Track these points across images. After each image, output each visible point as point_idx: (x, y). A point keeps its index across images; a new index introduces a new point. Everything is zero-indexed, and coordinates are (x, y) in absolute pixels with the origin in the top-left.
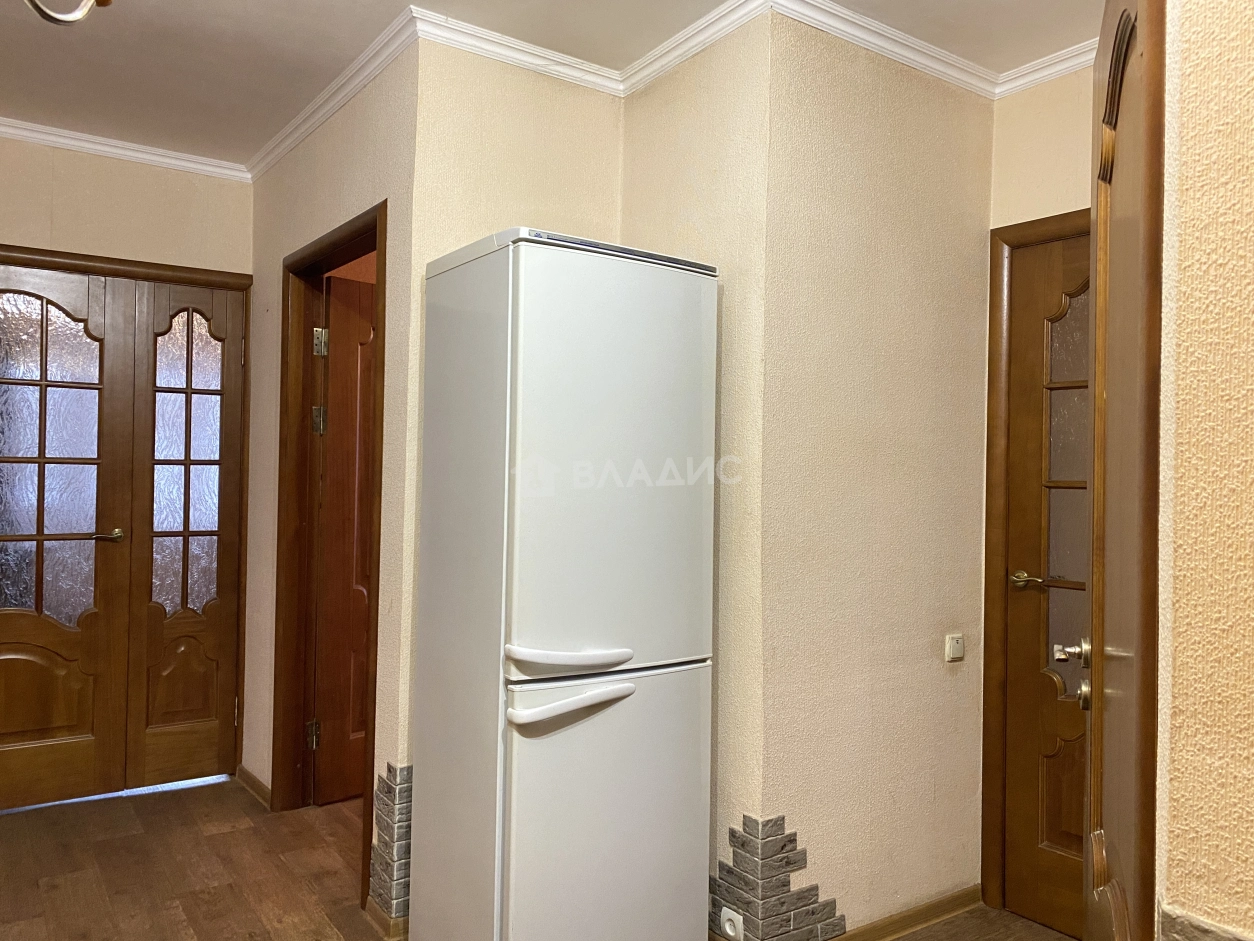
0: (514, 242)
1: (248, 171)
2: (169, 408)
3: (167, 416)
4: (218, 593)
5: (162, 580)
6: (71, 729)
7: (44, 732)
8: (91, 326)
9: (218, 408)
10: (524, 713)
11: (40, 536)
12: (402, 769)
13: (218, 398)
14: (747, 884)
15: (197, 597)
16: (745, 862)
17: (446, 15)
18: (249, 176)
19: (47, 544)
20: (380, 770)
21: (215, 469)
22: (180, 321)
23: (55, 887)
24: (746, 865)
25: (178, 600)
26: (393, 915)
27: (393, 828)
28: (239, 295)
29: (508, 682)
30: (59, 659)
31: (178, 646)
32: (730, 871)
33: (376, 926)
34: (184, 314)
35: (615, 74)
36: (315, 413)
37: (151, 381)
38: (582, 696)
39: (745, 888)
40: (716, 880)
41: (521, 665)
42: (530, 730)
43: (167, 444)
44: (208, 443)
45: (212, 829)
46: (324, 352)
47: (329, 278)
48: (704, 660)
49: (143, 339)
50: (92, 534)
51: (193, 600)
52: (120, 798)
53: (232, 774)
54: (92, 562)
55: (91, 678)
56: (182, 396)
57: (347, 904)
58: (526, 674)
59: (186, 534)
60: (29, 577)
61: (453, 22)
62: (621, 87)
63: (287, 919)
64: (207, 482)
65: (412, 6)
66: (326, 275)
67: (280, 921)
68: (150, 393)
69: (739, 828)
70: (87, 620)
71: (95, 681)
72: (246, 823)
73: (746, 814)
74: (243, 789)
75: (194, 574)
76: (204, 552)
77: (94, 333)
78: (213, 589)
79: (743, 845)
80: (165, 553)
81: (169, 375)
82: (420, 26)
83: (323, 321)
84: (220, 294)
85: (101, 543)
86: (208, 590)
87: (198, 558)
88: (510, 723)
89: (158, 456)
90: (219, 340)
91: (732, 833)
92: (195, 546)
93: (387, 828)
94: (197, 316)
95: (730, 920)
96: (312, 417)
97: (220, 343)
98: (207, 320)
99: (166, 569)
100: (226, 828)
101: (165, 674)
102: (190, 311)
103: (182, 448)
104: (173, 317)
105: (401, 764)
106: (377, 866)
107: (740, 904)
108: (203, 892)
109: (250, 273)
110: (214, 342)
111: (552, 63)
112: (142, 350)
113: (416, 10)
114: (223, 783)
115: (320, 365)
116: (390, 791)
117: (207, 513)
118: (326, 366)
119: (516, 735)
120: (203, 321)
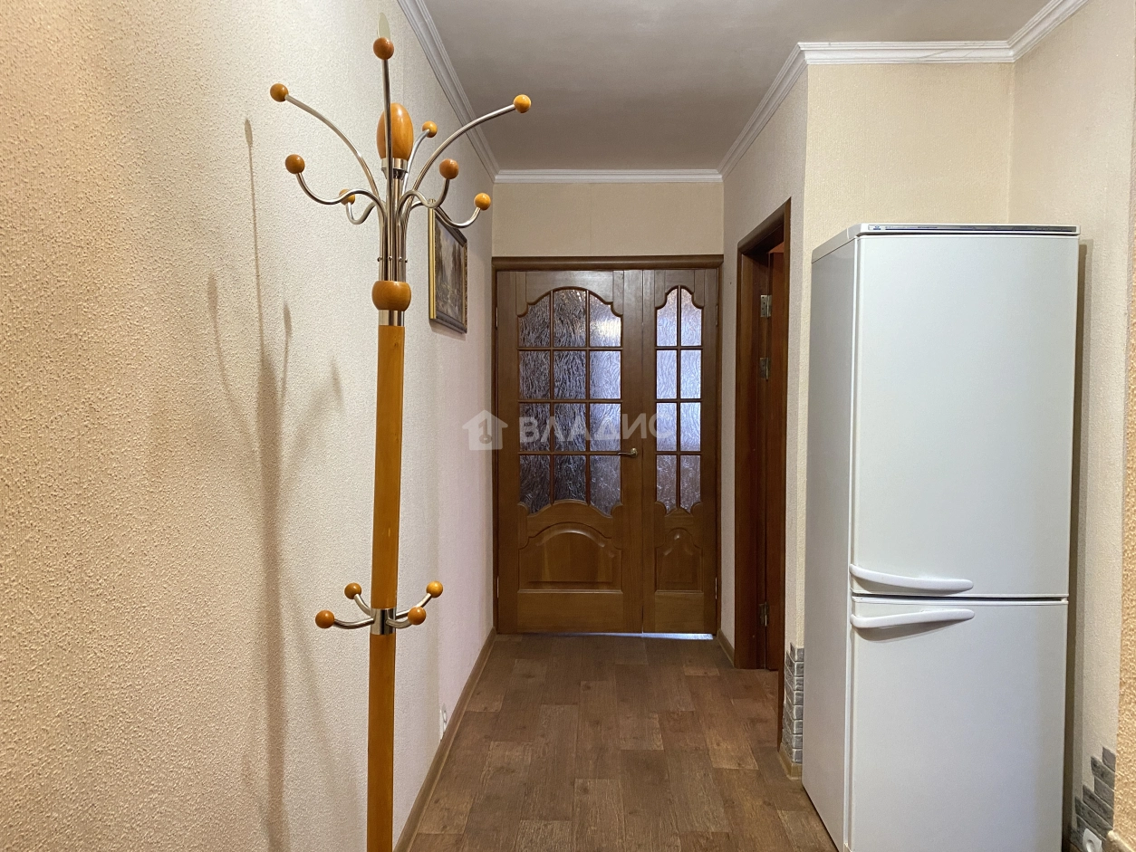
0: (858, 236)
1: (720, 173)
2: (665, 361)
3: (664, 367)
4: (702, 497)
5: (663, 486)
6: (610, 585)
7: (593, 584)
8: (615, 307)
9: (699, 360)
10: (863, 620)
11: (588, 453)
12: (799, 650)
13: (700, 351)
14: (1105, 812)
15: (688, 500)
16: (1104, 791)
17: (828, 41)
18: (720, 176)
19: (592, 457)
20: (787, 649)
21: (698, 405)
22: (672, 297)
23: (589, 688)
24: (1105, 795)
25: (674, 502)
26: (794, 760)
27: (793, 694)
28: (713, 271)
29: (854, 594)
30: (601, 536)
31: (674, 535)
32: (1091, 797)
33: (784, 766)
34: (675, 291)
35: (1002, 43)
36: (762, 363)
37: (653, 344)
38: (920, 613)
39: (1103, 815)
40: (1080, 803)
41: (861, 582)
42: (868, 633)
43: (665, 389)
44: (692, 387)
45: (690, 671)
46: (768, 314)
47: (772, 254)
48: (1059, 599)
49: (649, 310)
50: (618, 452)
51: (684, 502)
52: (639, 638)
53: (714, 635)
54: (619, 471)
55: (620, 551)
56: (675, 352)
57: (768, 745)
58: (865, 588)
59: (679, 453)
60: (582, 479)
61: (836, 45)
62: (1011, 53)
63: (724, 745)
64: (693, 413)
65: (799, 43)
66: (771, 251)
67: (718, 745)
68: (652, 351)
69: (1099, 759)
70: (617, 512)
71: (622, 552)
72: (715, 672)
73: (1106, 747)
74: (720, 647)
75: (684, 485)
76: (691, 467)
77: (617, 311)
78: (698, 495)
79: (1102, 775)
80: (665, 466)
81: (666, 335)
82: (808, 56)
83: (767, 289)
84: (699, 272)
85: (624, 458)
86: (694, 496)
87: (687, 470)
88: (854, 627)
89: (659, 396)
90: (698, 307)
91: (1094, 763)
92: (685, 464)
93: (791, 694)
94: (684, 291)
95: (1090, 841)
96: (759, 367)
97: (700, 310)
98: (691, 293)
99: (666, 478)
100: (700, 673)
101: (666, 554)
102: (678, 288)
103: (675, 390)
104: (667, 294)
105: (798, 646)
106: (786, 722)
107: (1100, 830)
108: (674, 713)
109: (721, 252)
110: (697, 310)
111: (939, 51)
112: (648, 319)
113: (802, 45)
114: (707, 641)
115: (765, 324)
116: (791, 665)
117: (692, 436)
118: (770, 325)
119: (857, 635)
120: (688, 294)
